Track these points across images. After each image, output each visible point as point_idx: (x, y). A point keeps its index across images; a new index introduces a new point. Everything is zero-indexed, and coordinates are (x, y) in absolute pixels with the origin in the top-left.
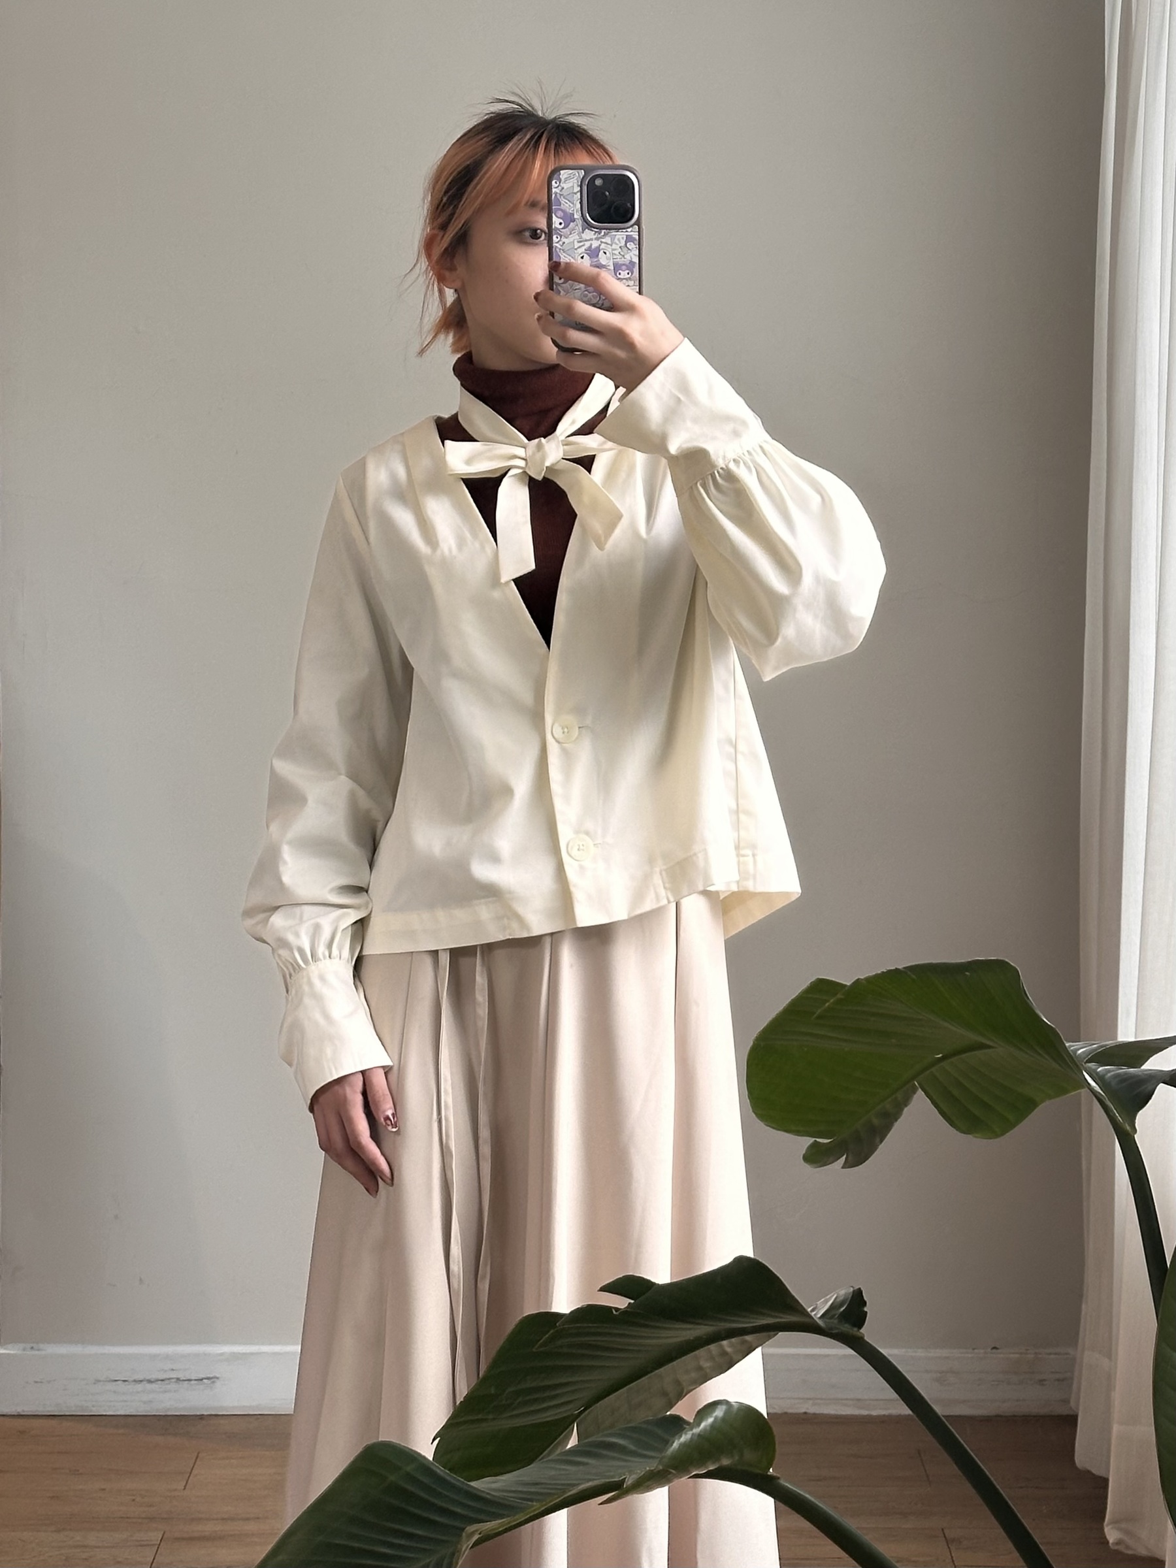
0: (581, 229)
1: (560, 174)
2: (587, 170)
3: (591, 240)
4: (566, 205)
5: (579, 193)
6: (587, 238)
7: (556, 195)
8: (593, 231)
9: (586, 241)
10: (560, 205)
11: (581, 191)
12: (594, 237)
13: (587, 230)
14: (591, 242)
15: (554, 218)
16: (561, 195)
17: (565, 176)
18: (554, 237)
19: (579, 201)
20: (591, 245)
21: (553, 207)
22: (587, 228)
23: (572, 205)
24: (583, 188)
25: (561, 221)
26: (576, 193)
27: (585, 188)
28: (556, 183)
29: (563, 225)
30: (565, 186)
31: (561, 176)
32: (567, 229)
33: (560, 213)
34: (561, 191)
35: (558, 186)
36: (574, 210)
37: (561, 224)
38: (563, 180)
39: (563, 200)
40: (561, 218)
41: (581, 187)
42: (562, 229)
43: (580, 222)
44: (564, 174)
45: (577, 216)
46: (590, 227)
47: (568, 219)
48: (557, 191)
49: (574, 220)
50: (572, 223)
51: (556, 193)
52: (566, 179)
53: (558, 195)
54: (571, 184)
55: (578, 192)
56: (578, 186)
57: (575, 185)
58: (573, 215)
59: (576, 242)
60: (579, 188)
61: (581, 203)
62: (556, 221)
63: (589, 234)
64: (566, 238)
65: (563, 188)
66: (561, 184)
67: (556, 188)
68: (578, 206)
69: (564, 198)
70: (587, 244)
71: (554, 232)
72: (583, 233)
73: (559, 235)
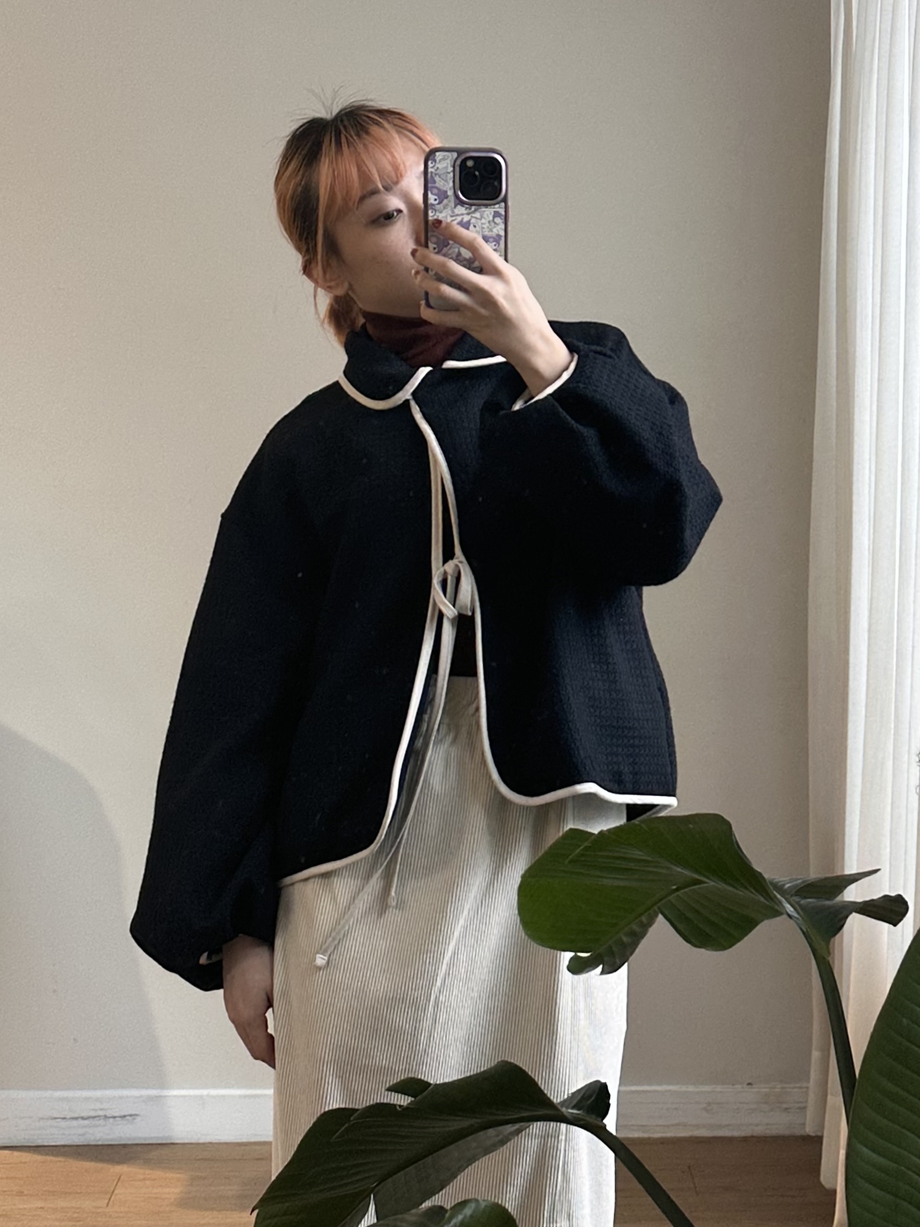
0: (453, 206)
1: (435, 156)
2: (460, 152)
3: (462, 214)
4: (440, 183)
5: (452, 174)
6: (459, 213)
7: (432, 176)
8: (463, 206)
9: (458, 215)
10: (435, 182)
11: (454, 171)
12: (465, 212)
13: (459, 207)
14: (462, 217)
15: (430, 195)
16: (436, 174)
17: (440, 157)
18: (430, 212)
19: (452, 180)
20: (463, 219)
21: (430, 185)
22: (458, 204)
23: (446, 183)
24: (456, 169)
25: (436, 197)
26: (449, 173)
27: (457, 169)
28: (432, 163)
29: (437, 202)
30: (440, 166)
31: (436, 158)
32: (441, 205)
33: (435, 191)
34: (436, 170)
35: (434, 166)
36: (447, 188)
37: (436, 200)
38: (438, 161)
39: (437, 179)
40: (435, 195)
41: (454, 167)
42: (439, 204)
43: (452, 198)
44: (439, 155)
45: (450, 193)
46: (462, 203)
47: (442, 196)
48: (433, 170)
49: (447, 197)
50: (445, 201)
51: (432, 172)
52: (440, 161)
53: (434, 175)
54: (445, 165)
55: (452, 171)
56: (451, 166)
57: (449, 166)
58: (446, 192)
59: (449, 217)
60: (452, 169)
61: (454, 182)
62: (432, 198)
63: (460, 210)
64: (441, 212)
65: (438, 168)
66: (436, 164)
67: (432, 167)
68: (451, 184)
69: (440, 177)
70: (459, 219)
71: (429, 207)
72: (455, 207)
73: (433, 209)
